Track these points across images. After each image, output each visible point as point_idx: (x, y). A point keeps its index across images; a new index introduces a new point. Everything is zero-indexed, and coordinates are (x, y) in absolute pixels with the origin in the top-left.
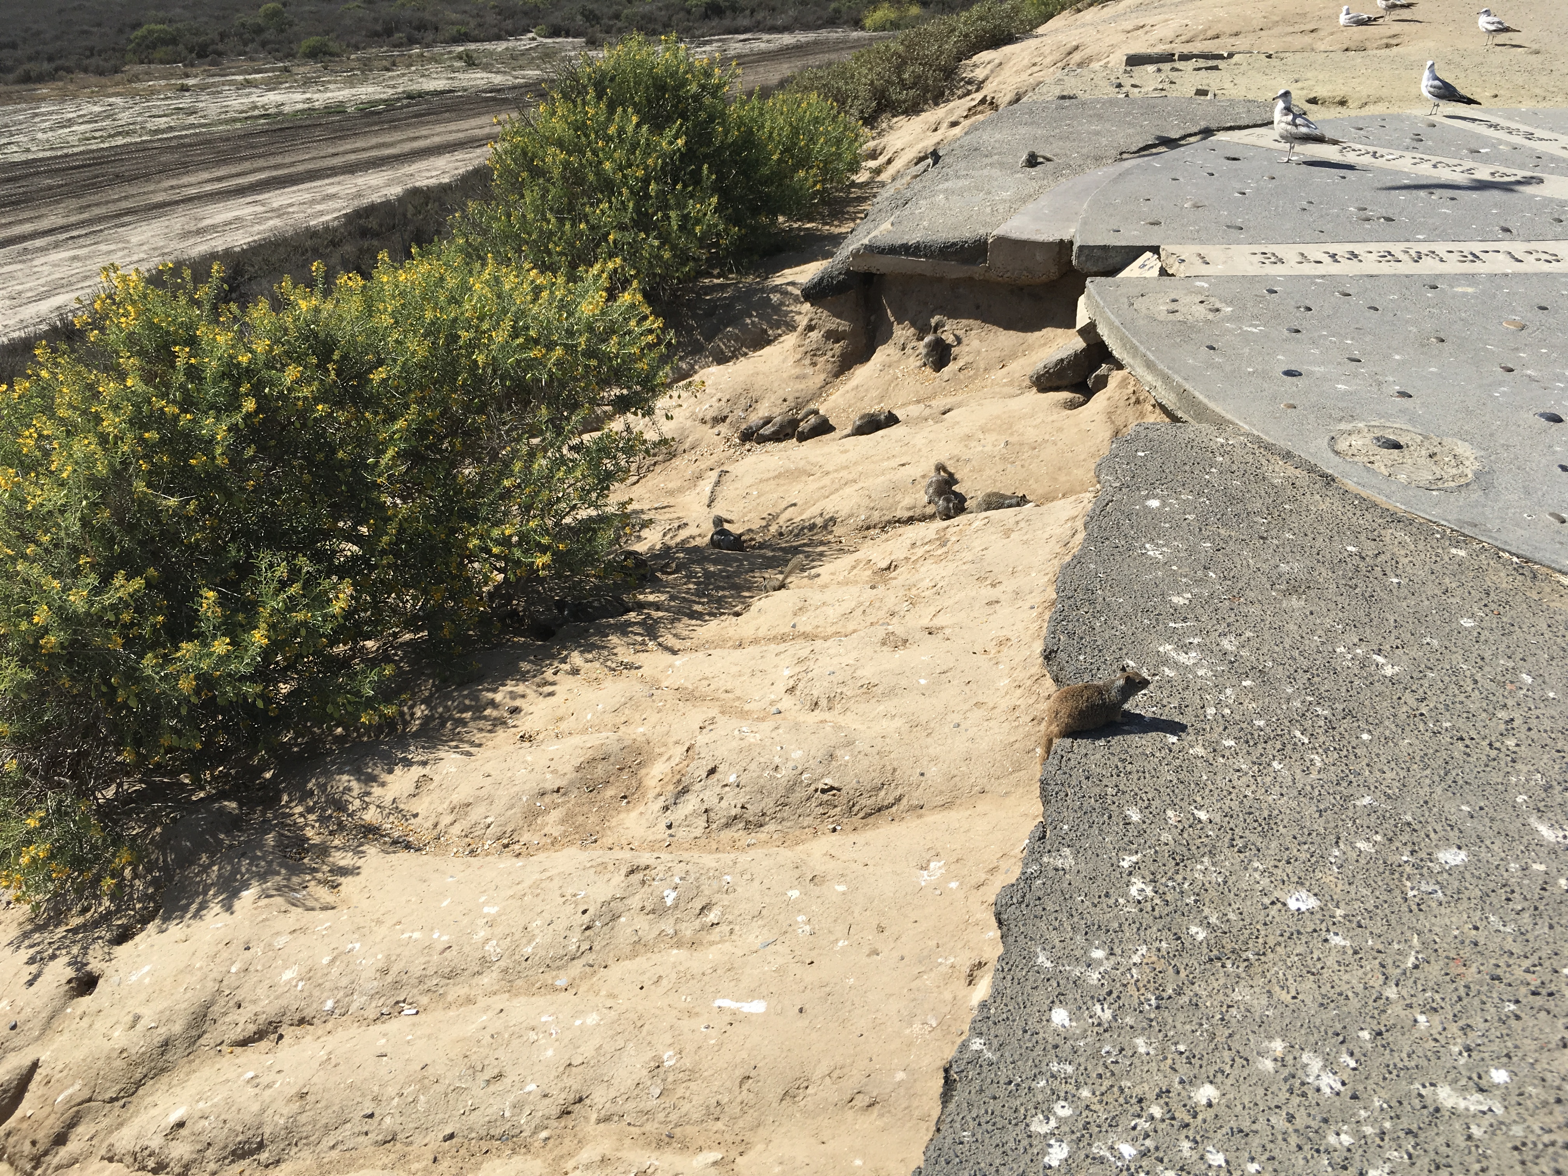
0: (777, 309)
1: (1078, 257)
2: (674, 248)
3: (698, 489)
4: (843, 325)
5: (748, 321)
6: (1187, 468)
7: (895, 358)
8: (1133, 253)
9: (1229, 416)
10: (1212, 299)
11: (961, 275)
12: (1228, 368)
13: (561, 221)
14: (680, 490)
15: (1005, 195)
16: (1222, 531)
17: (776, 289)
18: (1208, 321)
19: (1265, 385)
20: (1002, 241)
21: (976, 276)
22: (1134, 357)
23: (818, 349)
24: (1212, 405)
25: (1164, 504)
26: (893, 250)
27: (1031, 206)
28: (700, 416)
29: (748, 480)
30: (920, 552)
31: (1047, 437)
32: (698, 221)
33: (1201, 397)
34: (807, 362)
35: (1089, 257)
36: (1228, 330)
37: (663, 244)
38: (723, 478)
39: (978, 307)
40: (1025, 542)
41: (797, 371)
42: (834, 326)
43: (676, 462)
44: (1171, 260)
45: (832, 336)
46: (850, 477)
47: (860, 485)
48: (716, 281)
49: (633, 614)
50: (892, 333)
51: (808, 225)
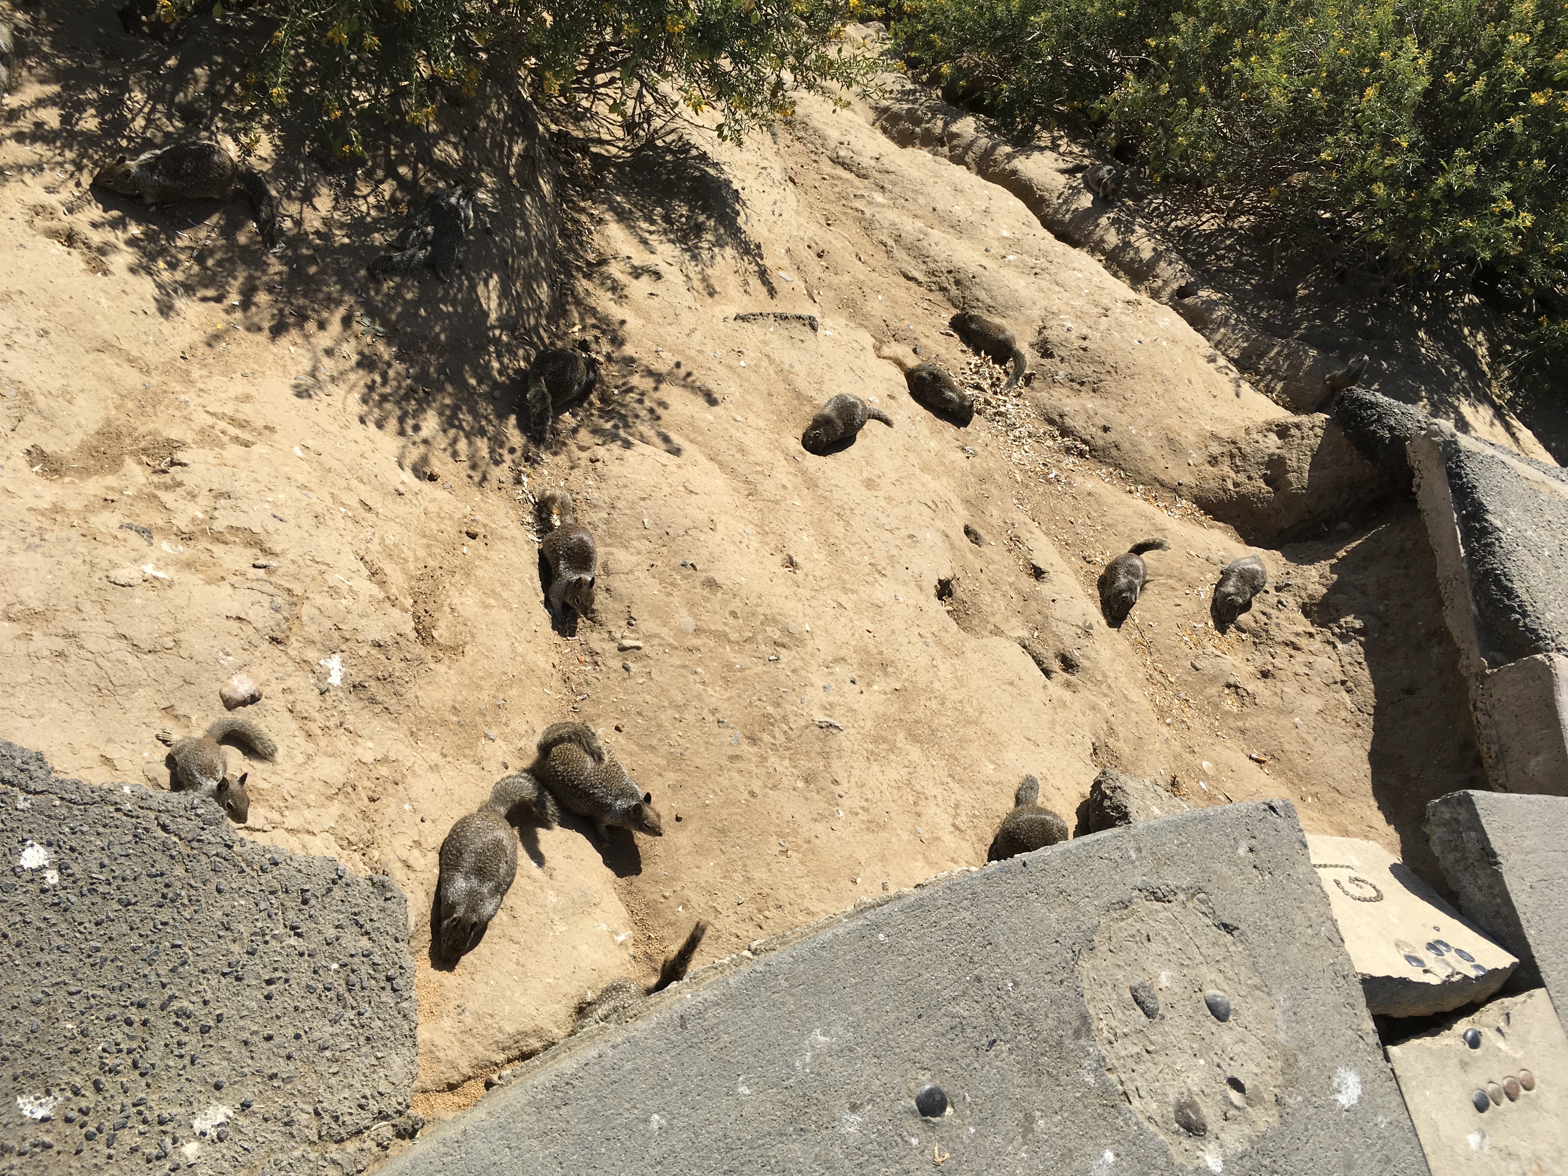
4: (1299, 478)
10: (1262, 1116)
11: (1455, 633)
18: (1115, 1096)
21: (1463, 662)
28: (1051, 323)
36: (1071, 1155)
39: (1403, 693)
42: (1294, 464)
45: (1276, 469)
50: (1311, 562)
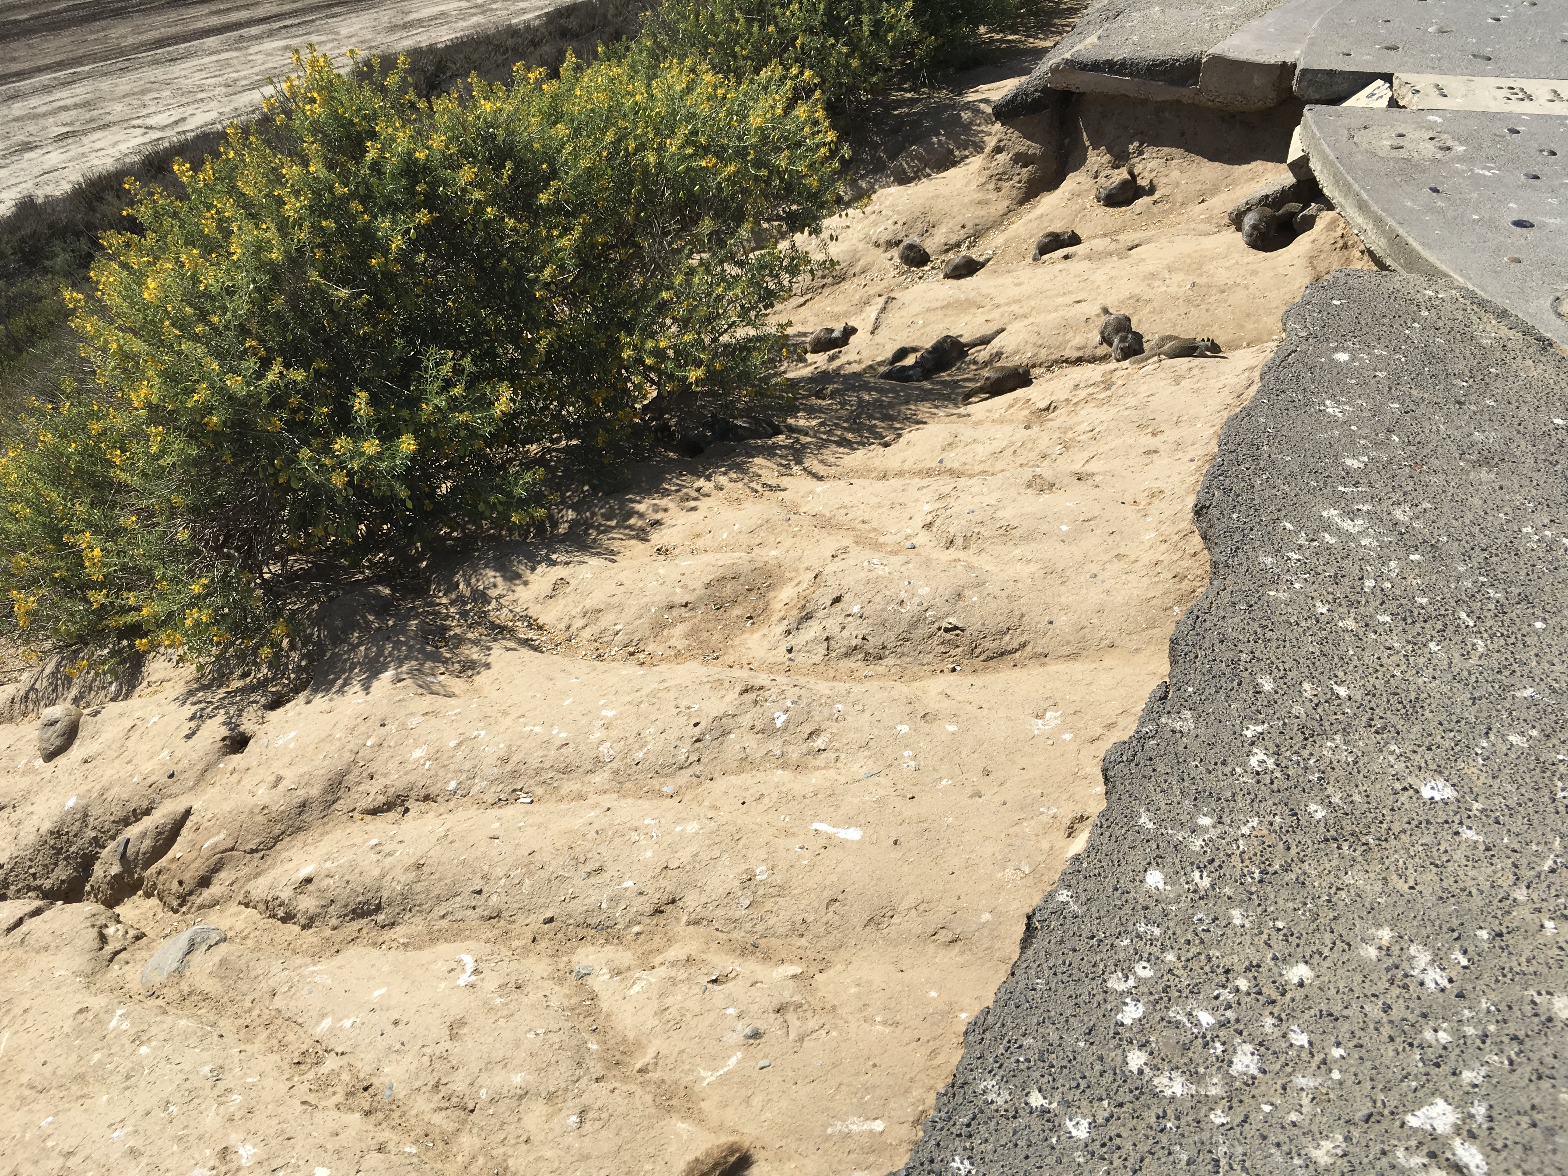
0: (967, 127)
1: (1299, 82)
2: (863, 55)
3: (864, 315)
4: (1033, 148)
5: (935, 140)
6: (1386, 321)
7: (1085, 187)
8: (1362, 80)
9: (1443, 267)
10: (1444, 136)
12: (1450, 214)
13: (749, 22)
15: (1227, 10)
16: (1415, 392)
17: (968, 106)
18: (1435, 161)
19: (1489, 235)
20: (1218, 61)
21: (1185, 100)
22: (1346, 196)
23: (1004, 173)
24: (1425, 253)
25: (1353, 358)
26: (1096, 66)
27: (1255, 23)
28: (874, 239)
29: (915, 309)
30: (1082, 394)
31: (1238, 281)
32: (891, 28)
33: (1415, 244)
34: (991, 186)
35: (1311, 83)
36: (1456, 171)
37: (852, 51)
38: (890, 305)
39: (1183, 134)
40: (1195, 391)
41: (980, 196)
42: (1023, 149)
43: (845, 285)
44: (1404, 90)
45: (1021, 159)
47: (1031, 320)
48: (908, 95)
49: (782, 437)
50: (1086, 159)
51: (1011, 37)
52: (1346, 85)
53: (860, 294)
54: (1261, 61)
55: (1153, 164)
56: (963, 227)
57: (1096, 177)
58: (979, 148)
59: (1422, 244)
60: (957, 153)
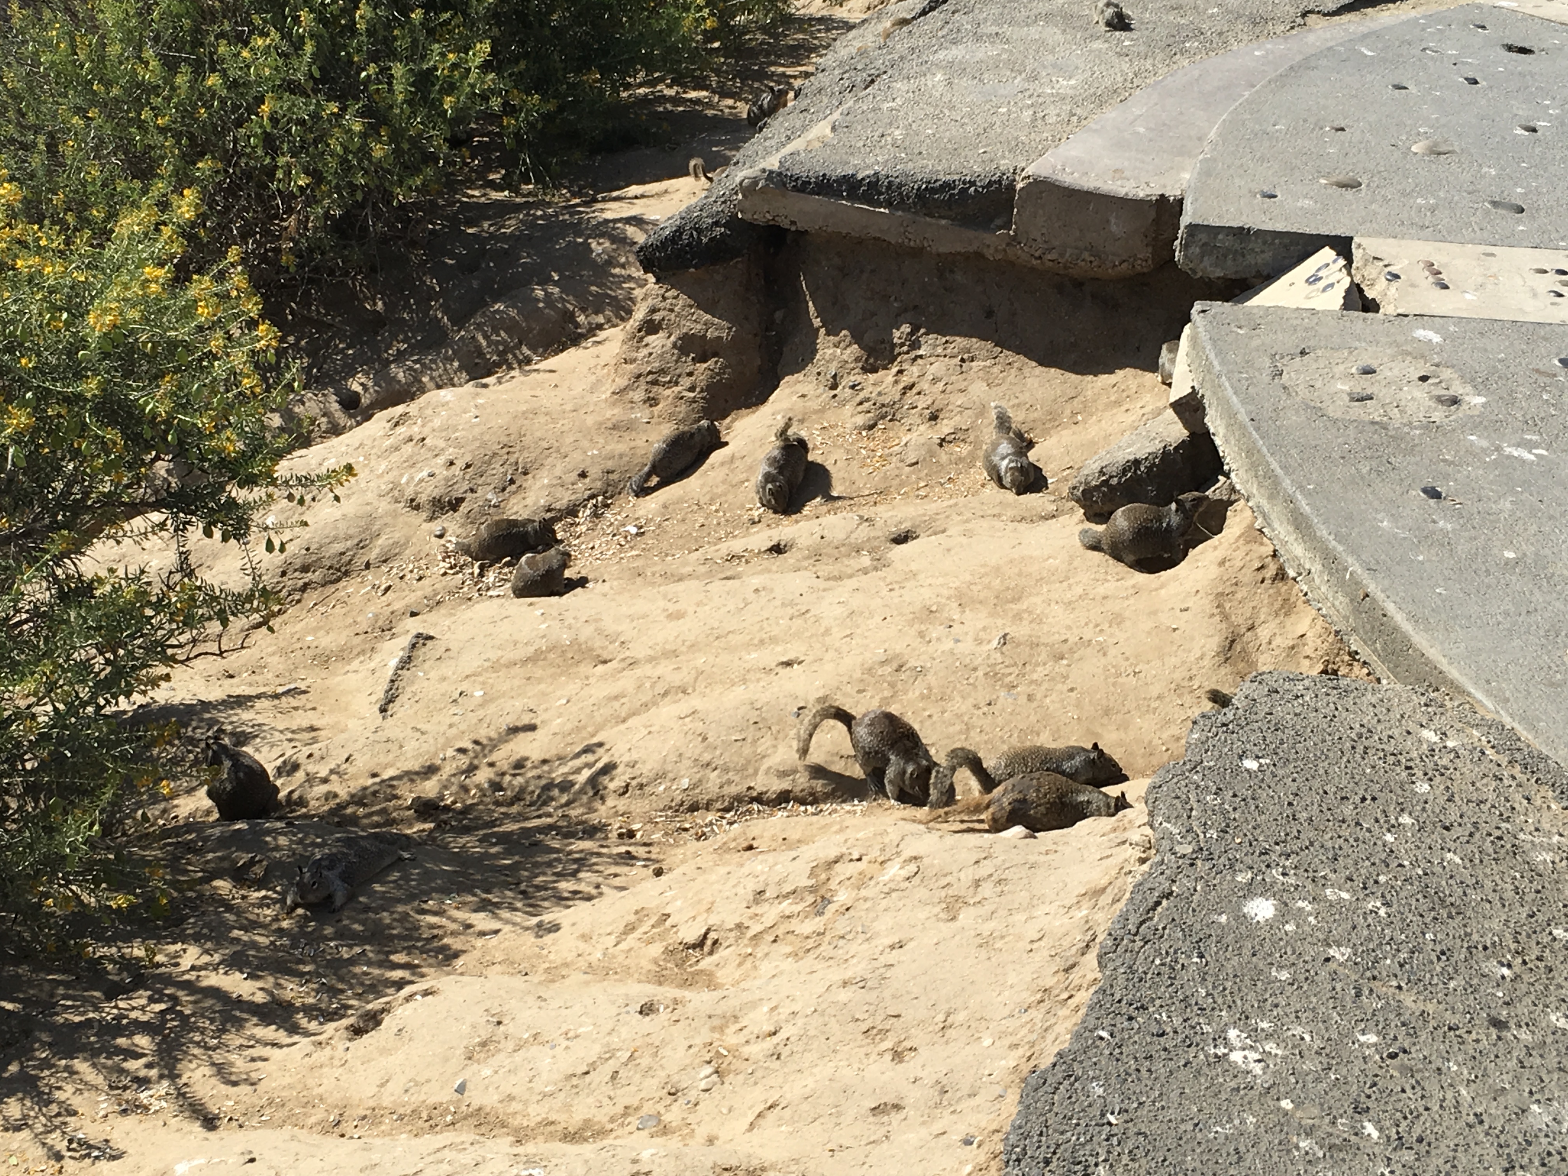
0: (601, 270)
1: (1185, 247)
2: (396, 136)
3: (377, 658)
4: (715, 327)
5: (540, 293)
6: (1348, 810)
7: (814, 405)
8: (1294, 248)
9: (1453, 673)
10: (1446, 373)
11: (959, 248)
12: (1462, 548)
13: (171, 66)
14: (343, 655)
15: (1065, 85)
16: (1408, 999)
17: (605, 229)
18: (1430, 426)
20: (1045, 189)
21: (989, 253)
22: (1271, 497)
23: (662, 371)
24: (1420, 640)
25: (1284, 912)
26: (825, 186)
27: (1111, 114)
28: (409, 493)
29: (470, 662)
30: (771, 913)
31: (1088, 634)
33: (1399, 618)
34: (638, 395)
35: (1207, 249)
36: (1471, 451)
37: (372, 131)
38: (421, 652)
39: (989, 315)
40: (985, 943)
41: (615, 413)
42: (697, 328)
43: (349, 587)
44: (1372, 271)
45: (693, 347)
46: (677, 679)
47: (694, 702)
50: (815, 352)
51: (693, 95)
52: (1268, 256)
53: (378, 606)
54: (1121, 192)
55: (937, 368)
56: (583, 475)
57: (834, 387)
58: (623, 311)
59: (1413, 618)
60: (581, 319)
